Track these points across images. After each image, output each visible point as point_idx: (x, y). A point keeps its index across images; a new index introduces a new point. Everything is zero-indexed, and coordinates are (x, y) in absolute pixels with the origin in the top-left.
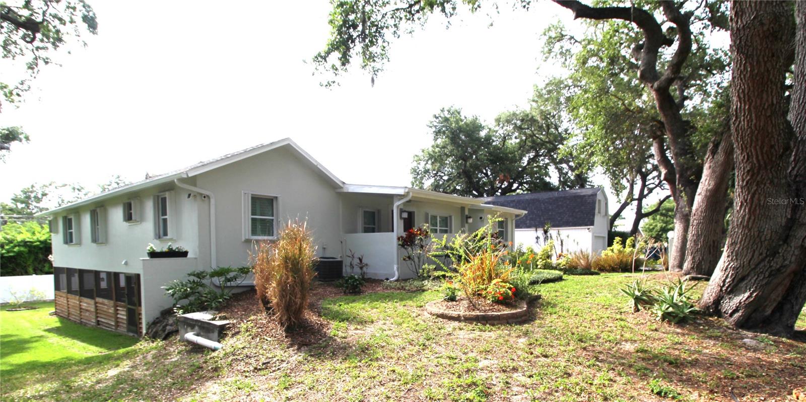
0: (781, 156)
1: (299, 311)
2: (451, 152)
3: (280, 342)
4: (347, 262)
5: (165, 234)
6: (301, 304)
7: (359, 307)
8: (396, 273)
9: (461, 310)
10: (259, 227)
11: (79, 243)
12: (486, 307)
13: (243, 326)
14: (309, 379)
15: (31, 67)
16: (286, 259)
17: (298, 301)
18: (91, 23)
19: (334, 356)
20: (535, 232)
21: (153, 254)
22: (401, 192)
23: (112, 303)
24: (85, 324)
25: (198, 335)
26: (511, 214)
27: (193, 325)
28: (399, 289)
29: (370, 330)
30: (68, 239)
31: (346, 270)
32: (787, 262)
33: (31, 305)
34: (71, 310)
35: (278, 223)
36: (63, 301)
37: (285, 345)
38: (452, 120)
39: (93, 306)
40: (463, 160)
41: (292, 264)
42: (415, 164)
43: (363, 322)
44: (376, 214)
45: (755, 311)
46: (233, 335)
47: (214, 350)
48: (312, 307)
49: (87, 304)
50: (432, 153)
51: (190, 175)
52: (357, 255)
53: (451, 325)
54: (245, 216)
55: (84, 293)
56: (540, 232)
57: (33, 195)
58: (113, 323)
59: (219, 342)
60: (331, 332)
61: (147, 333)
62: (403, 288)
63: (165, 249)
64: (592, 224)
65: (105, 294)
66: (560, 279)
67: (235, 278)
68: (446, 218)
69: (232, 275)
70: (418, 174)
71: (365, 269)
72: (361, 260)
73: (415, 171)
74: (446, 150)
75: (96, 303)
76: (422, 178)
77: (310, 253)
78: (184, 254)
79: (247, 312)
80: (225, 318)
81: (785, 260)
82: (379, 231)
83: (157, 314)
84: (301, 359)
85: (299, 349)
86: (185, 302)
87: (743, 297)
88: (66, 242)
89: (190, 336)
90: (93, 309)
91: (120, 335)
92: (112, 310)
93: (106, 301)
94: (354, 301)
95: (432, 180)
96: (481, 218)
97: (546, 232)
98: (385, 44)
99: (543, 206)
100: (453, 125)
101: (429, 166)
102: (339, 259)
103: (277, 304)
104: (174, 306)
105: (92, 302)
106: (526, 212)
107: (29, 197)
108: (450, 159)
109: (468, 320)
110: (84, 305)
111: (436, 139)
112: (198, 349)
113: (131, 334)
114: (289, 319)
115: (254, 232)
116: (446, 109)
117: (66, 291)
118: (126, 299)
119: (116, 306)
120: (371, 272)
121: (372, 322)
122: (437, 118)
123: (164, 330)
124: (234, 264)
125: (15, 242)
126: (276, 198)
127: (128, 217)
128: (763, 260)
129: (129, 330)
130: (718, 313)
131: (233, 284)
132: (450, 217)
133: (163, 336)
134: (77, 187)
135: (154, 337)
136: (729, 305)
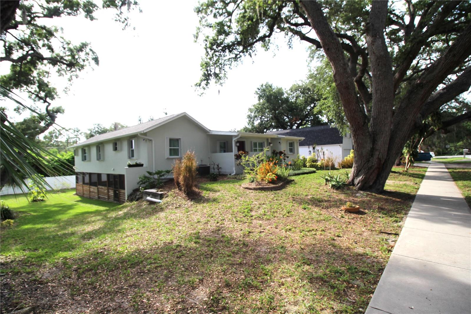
0: (363, 126)
1: (191, 187)
2: (267, 107)
3: (184, 198)
4: (212, 167)
5: (133, 156)
6: (192, 184)
7: (215, 186)
8: (235, 171)
9: (253, 185)
10: (172, 152)
11: (90, 161)
12: (265, 184)
13: (169, 193)
14: (194, 209)
15: (70, 80)
16: (187, 166)
17: (191, 183)
18: (96, 60)
19: (204, 202)
20: (308, 148)
21: (130, 166)
22: (235, 134)
23: (106, 188)
24: (92, 198)
25: (152, 198)
26: (296, 140)
27: (149, 194)
28: (234, 178)
29: (218, 194)
30: (84, 159)
31: (212, 171)
32: (373, 164)
33: (63, 191)
34: (85, 192)
35: (181, 150)
36: (80, 188)
37: (186, 199)
38: (267, 90)
39: (97, 190)
40: (274, 110)
41: (189, 169)
42: (249, 113)
43: (216, 191)
44: (226, 143)
45: (365, 183)
46: (166, 197)
47: (159, 203)
48: (196, 186)
49: (93, 189)
50: (257, 108)
51: (145, 132)
52: (216, 164)
53: (248, 191)
54: (167, 148)
55: (91, 184)
56: (311, 148)
57: (54, 135)
58: (107, 197)
59: (160, 200)
60: (203, 195)
61: (127, 200)
62: (236, 178)
63: (134, 163)
64: (342, 143)
65: (103, 184)
66: (314, 172)
67: (163, 175)
68: (262, 143)
69: (163, 173)
70: (251, 118)
71: (220, 170)
72: (218, 166)
73: (249, 117)
74: (264, 106)
75: (98, 188)
76: (253, 121)
77: (195, 164)
78: (141, 165)
79: (170, 189)
80: (162, 191)
81: (372, 163)
82: (228, 152)
83: (131, 191)
84: (192, 203)
85: (191, 201)
86: (144, 185)
87: (360, 178)
88: (83, 160)
89: (149, 198)
90: (96, 191)
91: (111, 203)
92: (106, 191)
93: (103, 187)
94: (213, 183)
95: (259, 121)
96: (280, 142)
97: (314, 148)
98: (226, 73)
99: (316, 134)
100: (268, 93)
101: (256, 114)
102: (209, 165)
103: (183, 184)
104: (139, 187)
105: (96, 188)
106: (304, 138)
107: (52, 136)
108: (267, 110)
109: (255, 189)
110: (92, 190)
111: (259, 100)
112: (152, 203)
113: (116, 202)
114: (187, 190)
115: (171, 155)
116: (264, 85)
117: (82, 183)
118: (113, 186)
119: (108, 189)
120: (223, 171)
121: (219, 191)
122: (259, 90)
123: (135, 197)
124: (163, 168)
125: (55, 160)
126: (180, 139)
127: (115, 149)
128: (365, 163)
129: (115, 200)
130: (353, 185)
131: (163, 177)
132: (264, 142)
133: (136, 200)
134: (76, 130)
135: (131, 200)
136: (356, 181)
